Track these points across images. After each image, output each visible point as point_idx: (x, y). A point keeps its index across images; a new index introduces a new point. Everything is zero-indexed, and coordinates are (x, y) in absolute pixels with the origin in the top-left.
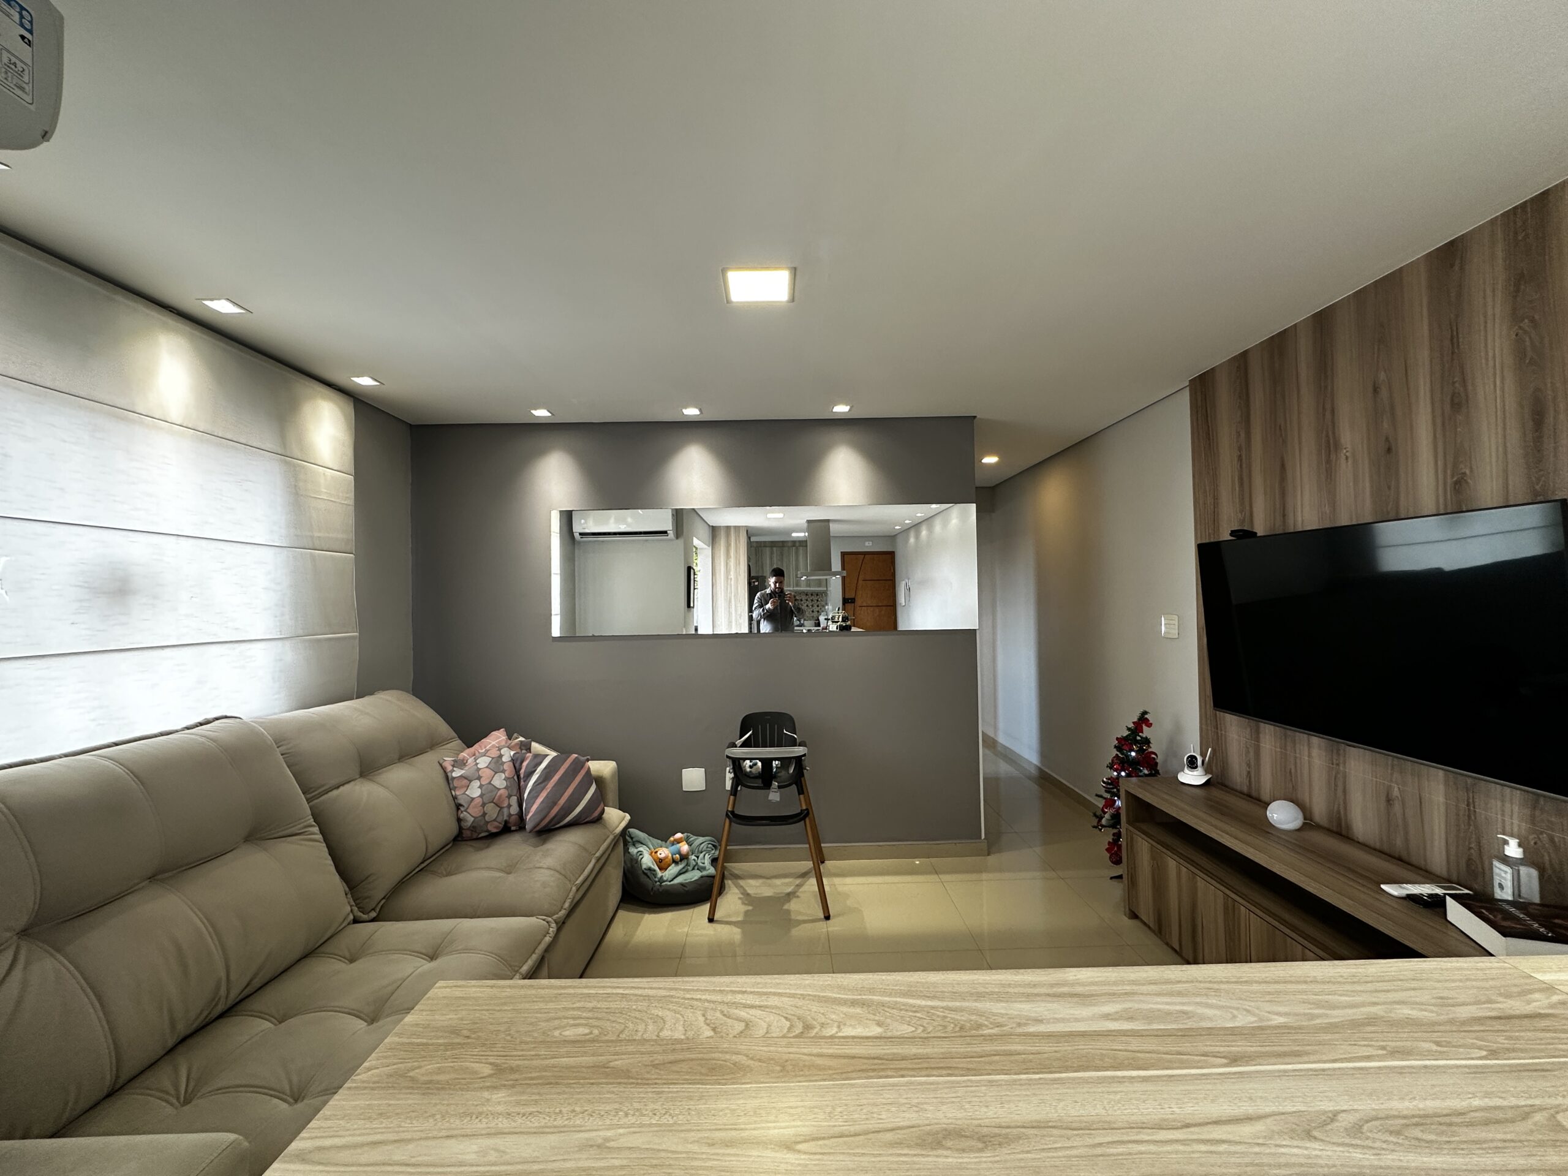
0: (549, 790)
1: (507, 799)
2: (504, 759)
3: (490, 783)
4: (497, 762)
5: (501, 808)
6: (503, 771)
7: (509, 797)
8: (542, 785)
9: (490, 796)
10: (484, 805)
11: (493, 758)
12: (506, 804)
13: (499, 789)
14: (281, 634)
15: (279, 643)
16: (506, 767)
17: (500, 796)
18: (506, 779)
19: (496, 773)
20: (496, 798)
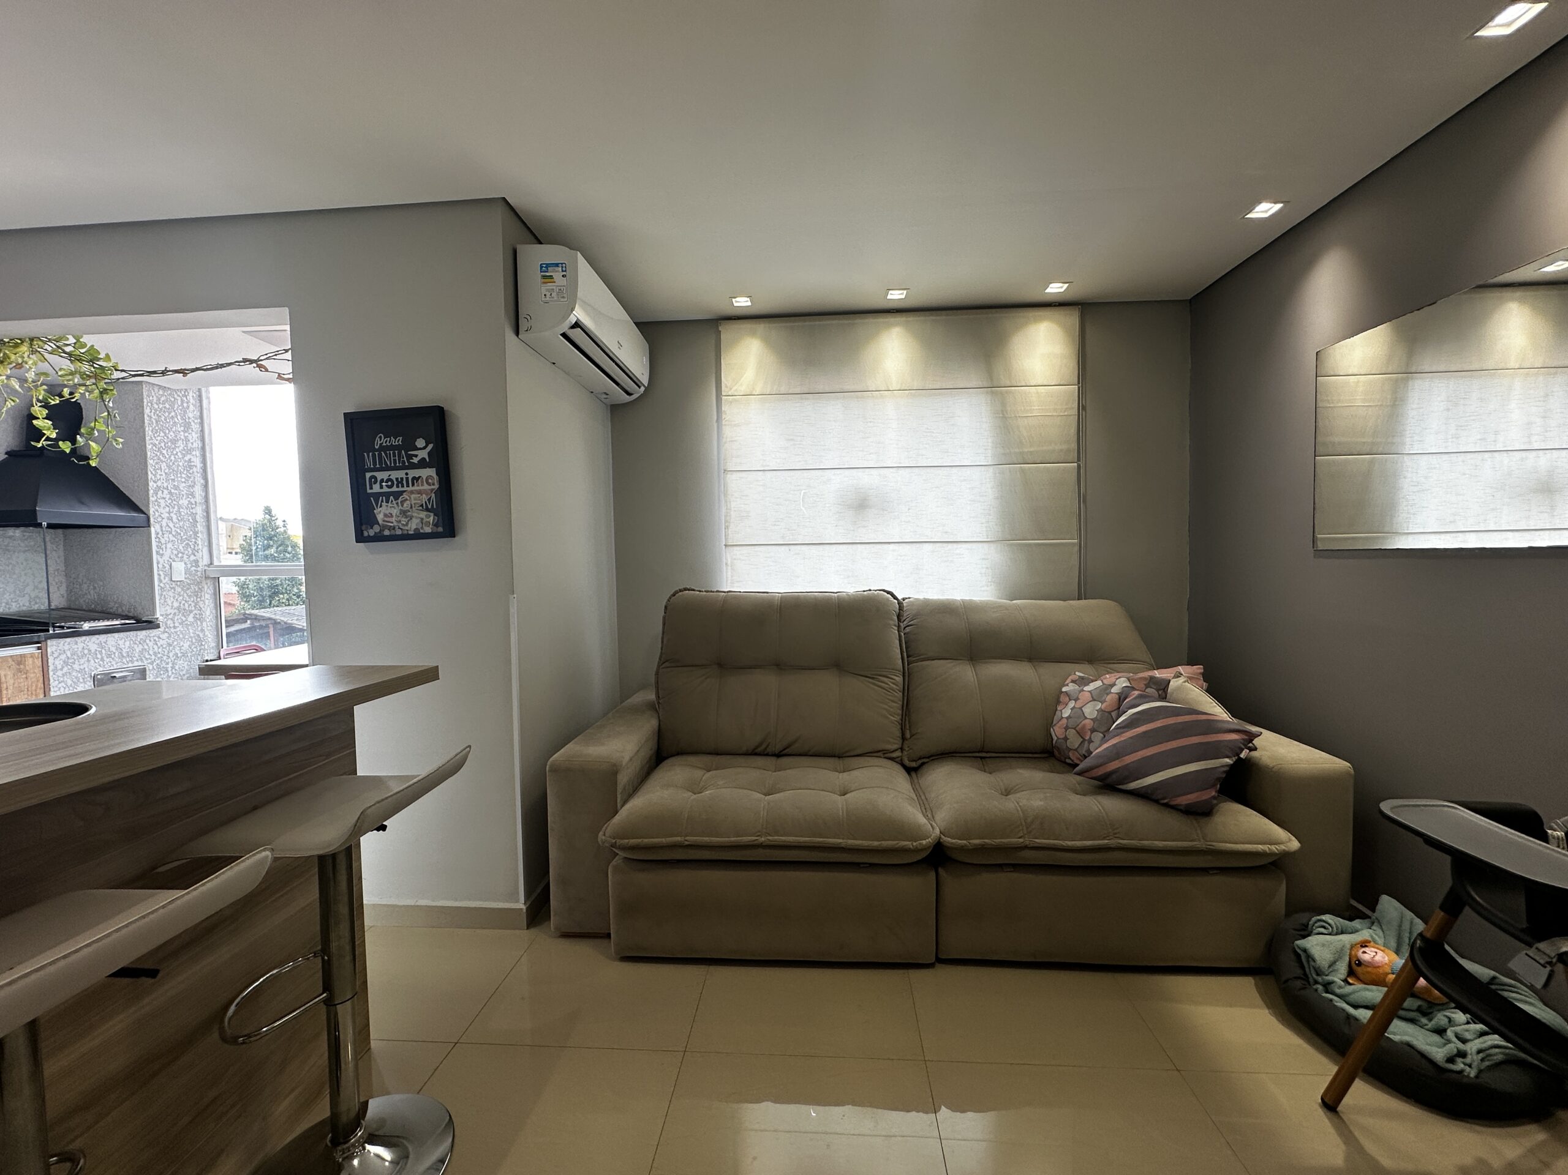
0: (1123, 739)
1: (1089, 733)
2: (1114, 690)
3: (1081, 708)
4: (1106, 689)
5: (1084, 740)
6: (1102, 702)
7: (1093, 731)
8: (1122, 730)
9: (1075, 724)
10: (1066, 728)
11: (1104, 684)
12: (1087, 738)
13: (1086, 718)
14: (987, 538)
15: (986, 546)
16: (1109, 698)
17: (1084, 726)
18: (1100, 711)
19: (1094, 700)
20: (1080, 726)
